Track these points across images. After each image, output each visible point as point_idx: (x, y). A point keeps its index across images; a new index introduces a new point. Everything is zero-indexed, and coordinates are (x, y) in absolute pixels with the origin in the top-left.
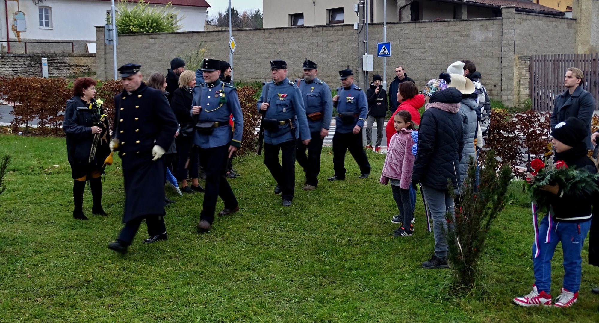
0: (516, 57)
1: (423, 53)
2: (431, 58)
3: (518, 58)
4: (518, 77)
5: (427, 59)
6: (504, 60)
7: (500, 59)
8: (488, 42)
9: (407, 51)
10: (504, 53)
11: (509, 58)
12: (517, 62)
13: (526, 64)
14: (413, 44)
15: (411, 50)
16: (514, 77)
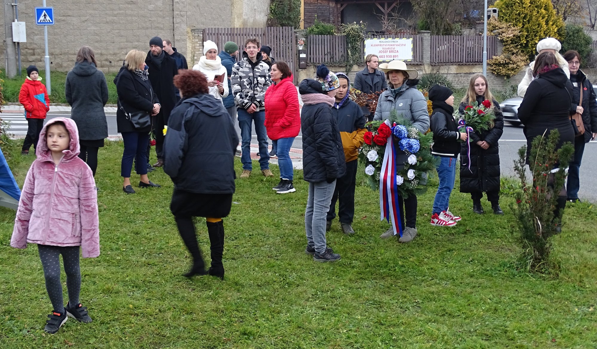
0: (189, 30)
1: (84, 22)
2: (93, 28)
3: (191, 31)
4: (192, 52)
5: (89, 29)
6: (177, 32)
7: (172, 31)
8: (158, 12)
9: (63, 18)
10: (177, 25)
11: (182, 30)
12: (190, 35)
13: (199, 38)
14: (70, 10)
15: (68, 18)
16: (188, 52)
